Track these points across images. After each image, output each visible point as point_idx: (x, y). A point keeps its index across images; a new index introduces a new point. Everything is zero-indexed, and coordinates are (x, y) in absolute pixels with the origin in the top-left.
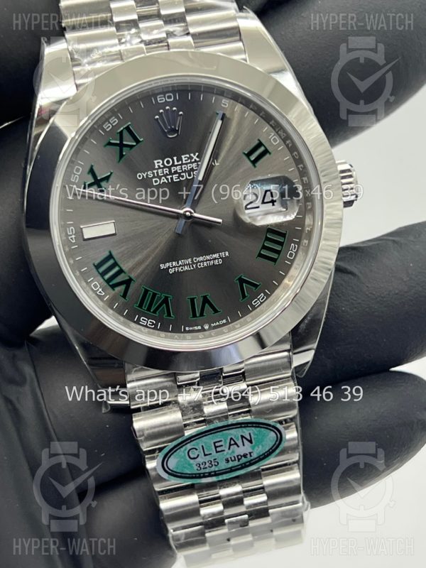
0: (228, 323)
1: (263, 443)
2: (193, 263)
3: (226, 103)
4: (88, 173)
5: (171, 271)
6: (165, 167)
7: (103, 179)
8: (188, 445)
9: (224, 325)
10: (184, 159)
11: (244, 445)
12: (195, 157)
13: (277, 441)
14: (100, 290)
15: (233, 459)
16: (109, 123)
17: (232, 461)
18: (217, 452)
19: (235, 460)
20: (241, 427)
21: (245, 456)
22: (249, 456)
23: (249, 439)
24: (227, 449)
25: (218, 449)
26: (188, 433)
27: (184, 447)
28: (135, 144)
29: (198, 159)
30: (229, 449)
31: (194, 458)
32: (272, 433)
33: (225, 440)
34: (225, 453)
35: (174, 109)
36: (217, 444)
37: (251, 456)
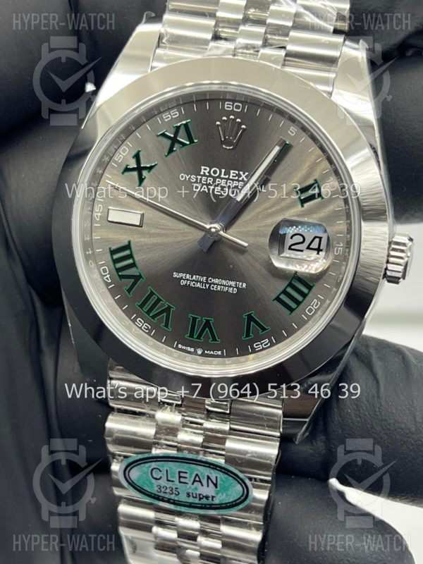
0: (222, 356)
1: (229, 493)
2: (207, 283)
3: (293, 130)
4: (133, 157)
5: (183, 283)
6: (210, 176)
7: (145, 168)
8: (154, 463)
9: (217, 356)
10: (232, 174)
11: (208, 486)
12: (243, 176)
13: (242, 496)
14: (108, 276)
15: (194, 495)
16: (170, 114)
17: (193, 497)
18: (180, 482)
19: (196, 497)
20: (209, 467)
21: (207, 497)
22: (210, 499)
23: (215, 482)
24: (190, 483)
25: (182, 480)
26: (156, 452)
27: (149, 464)
28: (188, 143)
29: (245, 179)
30: (193, 484)
31: (156, 479)
32: (239, 485)
33: (191, 475)
34: (188, 486)
35: (238, 120)
36: (182, 475)
37: (213, 500)
